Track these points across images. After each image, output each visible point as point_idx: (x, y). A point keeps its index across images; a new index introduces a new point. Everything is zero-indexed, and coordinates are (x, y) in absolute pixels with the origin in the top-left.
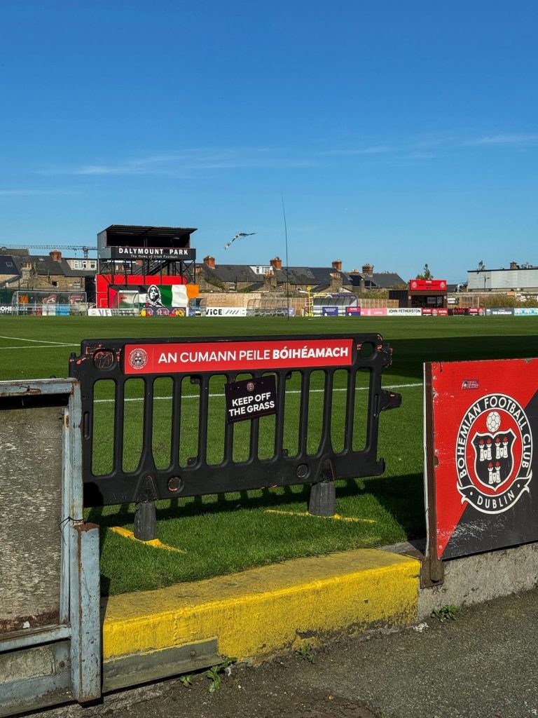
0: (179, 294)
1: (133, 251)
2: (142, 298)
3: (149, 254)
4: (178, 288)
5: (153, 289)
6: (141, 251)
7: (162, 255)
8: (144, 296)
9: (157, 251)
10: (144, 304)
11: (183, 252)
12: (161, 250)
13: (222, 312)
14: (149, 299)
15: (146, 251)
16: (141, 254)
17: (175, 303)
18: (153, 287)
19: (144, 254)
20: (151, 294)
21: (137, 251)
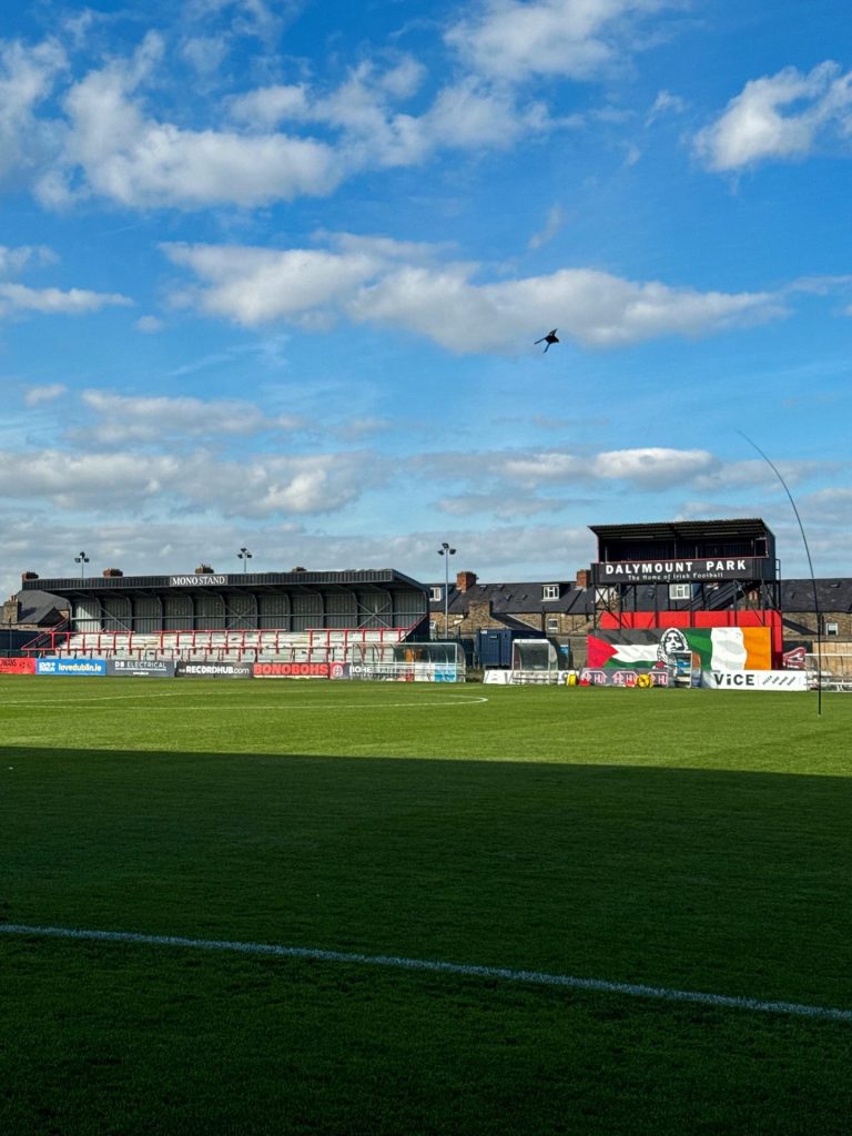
0: (727, 644)
1: (631, 569)
2: (648, 652)
3: (664, 572)
4: (726, 632)
5: (672, 635)
6: (647, 568)
7: (691, 573)
8: (654, 648)
9: (680, 567)
10: (654, 663)
11: (736, 566)
12: (689, 564)
13: (755, 680)
14: (663, 655)
15: (659, 567)
16: (648, 574)
17: (720, 661)
18: (672, 633)
19: (654, 573)
20: (669, 645)
21: (640, 569)
